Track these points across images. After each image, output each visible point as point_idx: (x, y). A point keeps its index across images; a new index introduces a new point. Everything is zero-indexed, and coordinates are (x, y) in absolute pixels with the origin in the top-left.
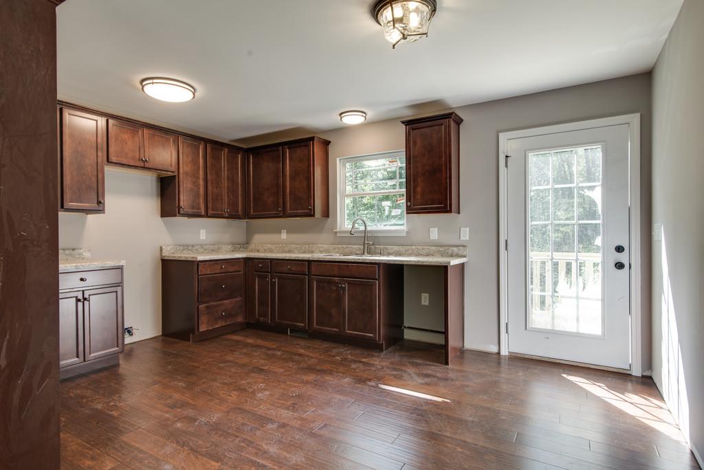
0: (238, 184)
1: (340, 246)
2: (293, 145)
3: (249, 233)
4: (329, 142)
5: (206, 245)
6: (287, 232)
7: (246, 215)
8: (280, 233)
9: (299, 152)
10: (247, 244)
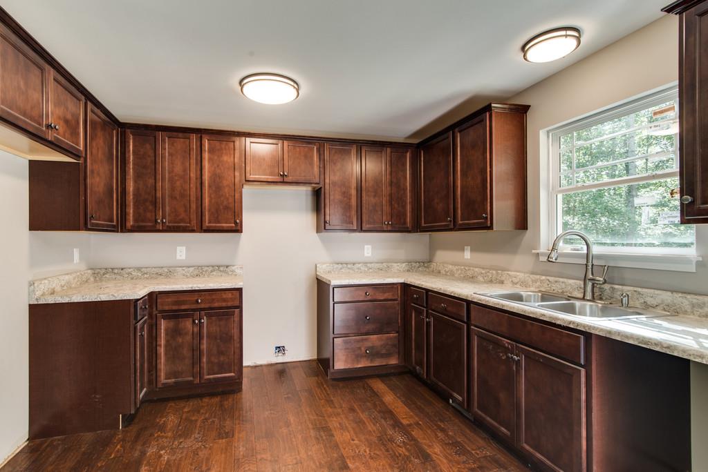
0: (405, 190)
1: (544, 277)
2: (464, 126)
3: (432, 249)
4: (526, 108)
5: (371, 263)
6: (471, 250)
7: (417, 228)
8: (463, 250)
9: (472, 134)
10: (429, 262)
